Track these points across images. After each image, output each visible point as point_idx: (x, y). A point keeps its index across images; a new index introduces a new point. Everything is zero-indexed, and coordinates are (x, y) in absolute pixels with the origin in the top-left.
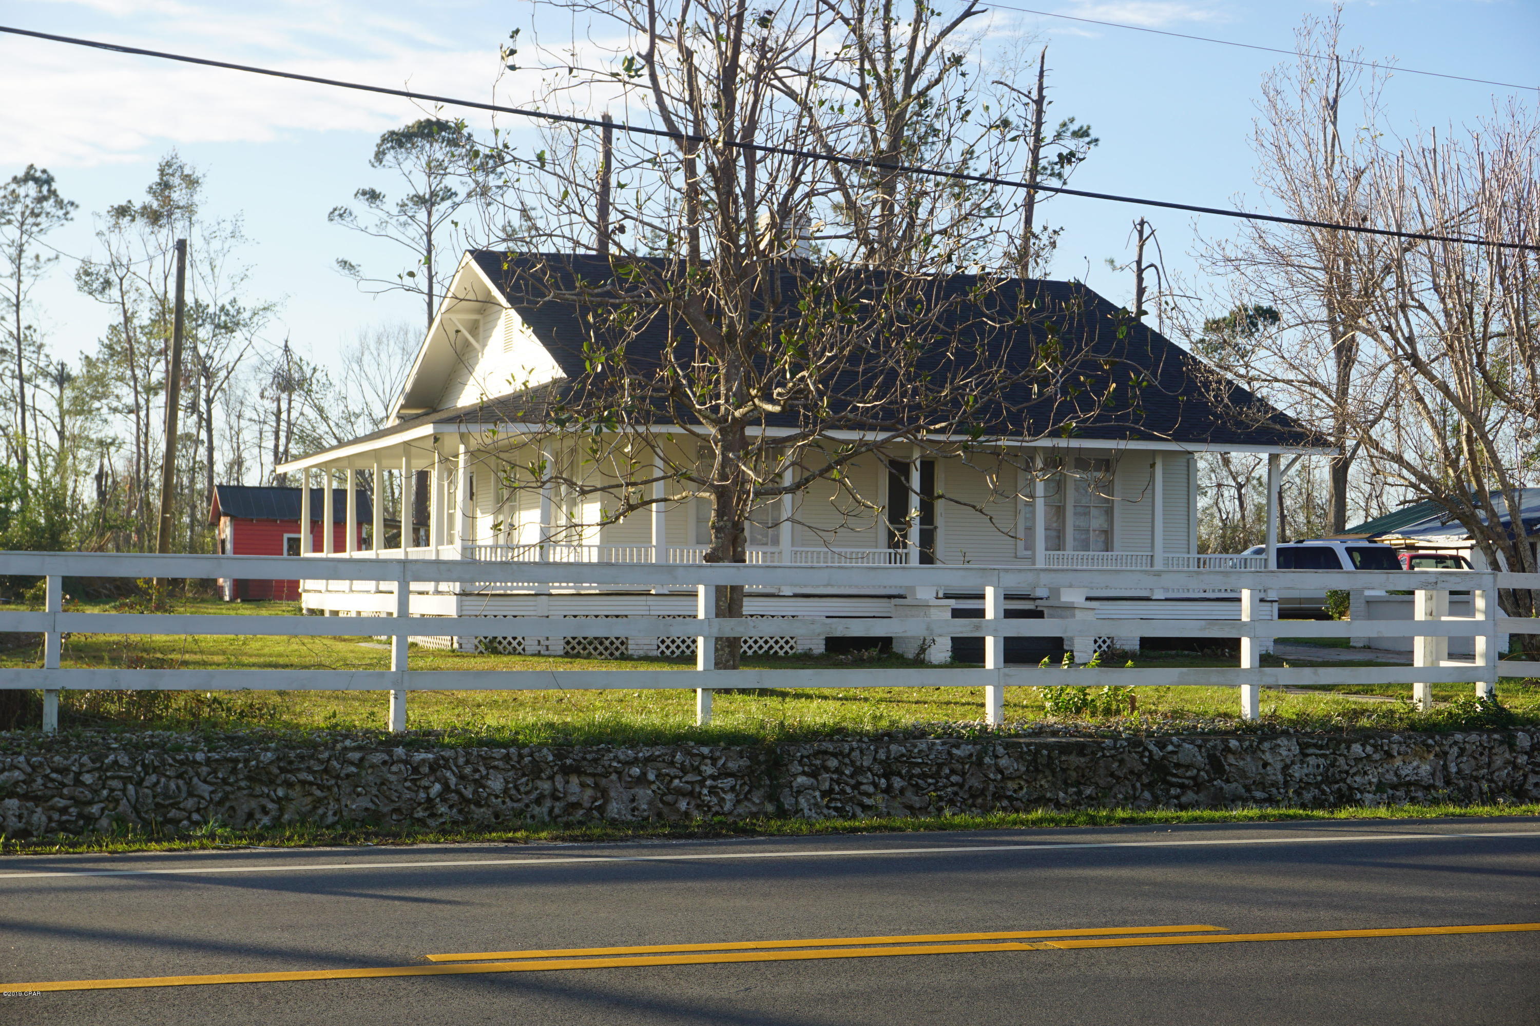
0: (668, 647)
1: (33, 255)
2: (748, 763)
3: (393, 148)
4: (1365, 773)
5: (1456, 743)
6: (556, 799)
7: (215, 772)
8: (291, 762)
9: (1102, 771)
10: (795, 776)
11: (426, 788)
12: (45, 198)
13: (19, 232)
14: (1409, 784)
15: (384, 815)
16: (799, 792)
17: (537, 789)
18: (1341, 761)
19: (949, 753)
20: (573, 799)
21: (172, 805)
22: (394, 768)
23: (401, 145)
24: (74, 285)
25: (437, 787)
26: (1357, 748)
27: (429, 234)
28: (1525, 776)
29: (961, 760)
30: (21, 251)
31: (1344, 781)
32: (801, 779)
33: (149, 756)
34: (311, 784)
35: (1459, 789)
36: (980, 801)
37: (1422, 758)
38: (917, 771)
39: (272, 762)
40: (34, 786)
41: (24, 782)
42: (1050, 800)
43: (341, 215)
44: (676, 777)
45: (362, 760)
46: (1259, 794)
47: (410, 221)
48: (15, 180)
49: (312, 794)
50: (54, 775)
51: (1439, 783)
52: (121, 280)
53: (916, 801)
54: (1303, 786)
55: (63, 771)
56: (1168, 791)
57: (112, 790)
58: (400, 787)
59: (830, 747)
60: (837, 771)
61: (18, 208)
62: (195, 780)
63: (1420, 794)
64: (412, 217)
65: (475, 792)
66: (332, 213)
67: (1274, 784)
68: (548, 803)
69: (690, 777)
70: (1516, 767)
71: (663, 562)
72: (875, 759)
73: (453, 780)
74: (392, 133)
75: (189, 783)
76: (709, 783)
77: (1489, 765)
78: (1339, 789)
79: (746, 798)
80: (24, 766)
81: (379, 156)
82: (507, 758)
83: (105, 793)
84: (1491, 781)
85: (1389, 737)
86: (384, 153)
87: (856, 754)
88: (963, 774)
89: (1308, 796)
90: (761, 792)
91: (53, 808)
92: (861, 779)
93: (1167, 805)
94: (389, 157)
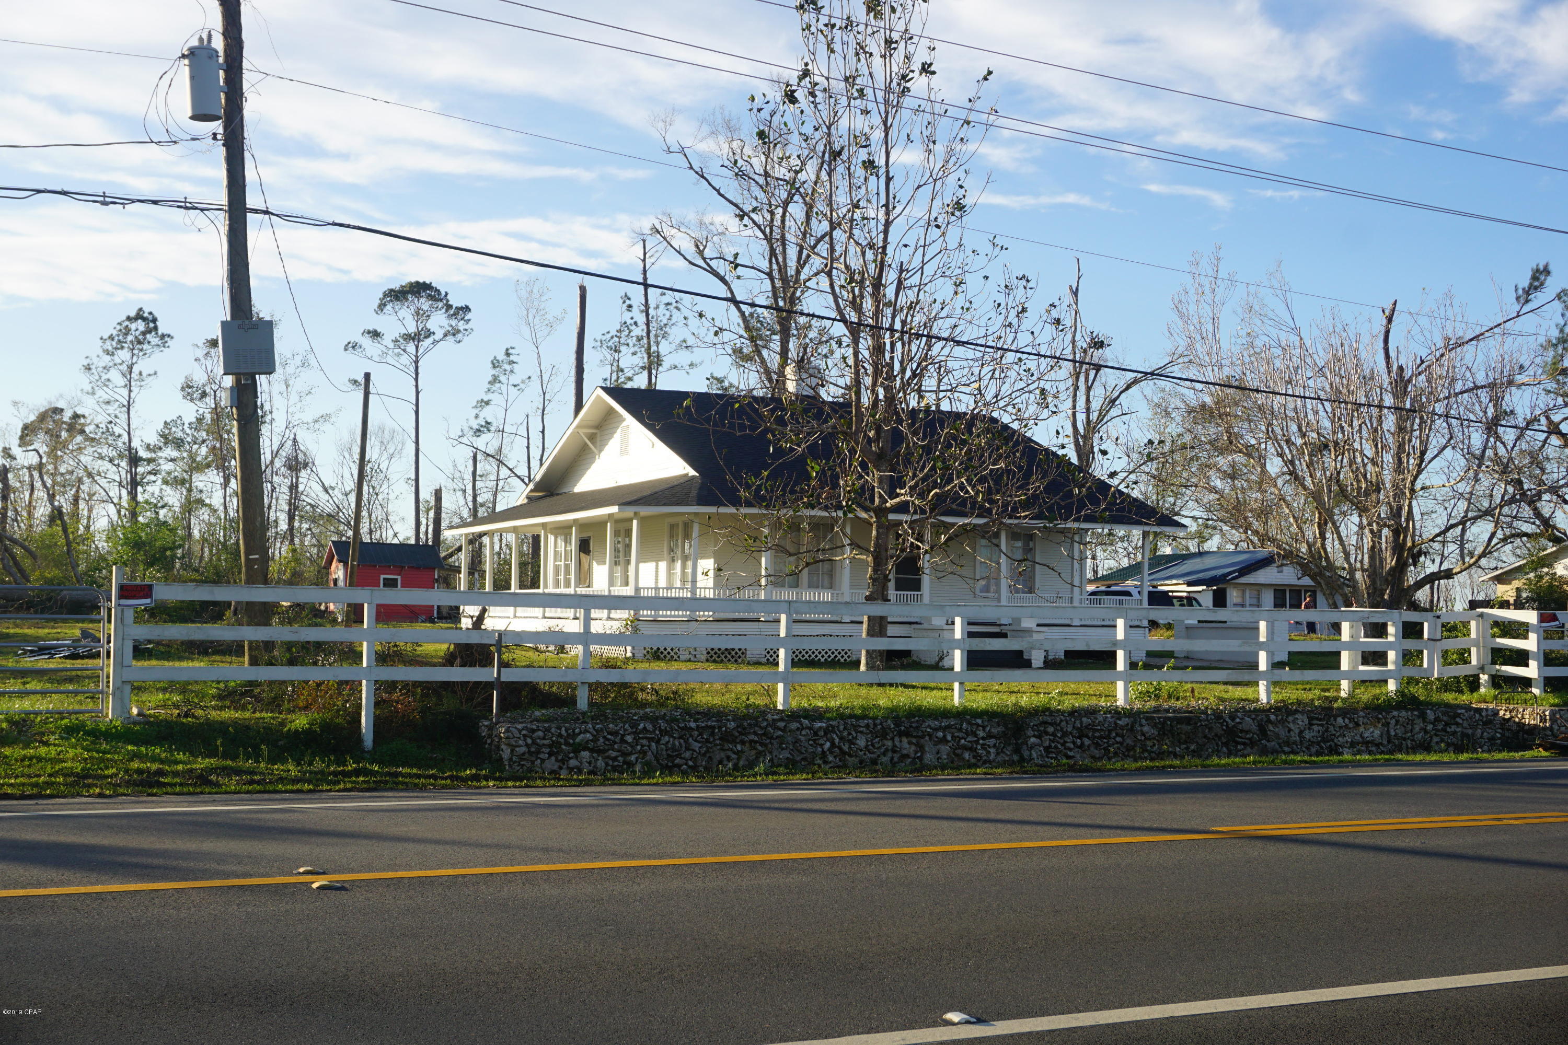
0: (771, 656)
1: (137, 372)
2: (1004, 729)
3: (391, 301)
4: (1345, 736)
5: (1394, 717)
6: (894, 751)
7: (701, 734)
8: (744, 729)
9: (1200, 735)
10: (1030, 737)
11: (822, 745)
12: (150, 332)
13: (130, 354)
14: (1368, 742)
15: (797, 762)
16: (1032, 748)
17: (884, 745)
18: (1331, 728)
19: (1116, 723)
20: (905, 752)
21: (677, 756)
22: (804, 732)
23: (397, 299)
24: (180, 395)
25: (828, 744)
26: (1340, 720)
27: (416, 362)
28: (1431, 737)
29: (1122, 728)
30: (130, 368)
31: (1333, 740)
32: (1033, 740)
33: (663, 725)
34: (756, 742)
35: (1395, 745)
36: (1132, 753)
37: (1375, 726)
38: (1097, 734)
39: (734, 729)
40: (599, 743)
41: (592, 741)
42: (1171, 752)
43: (353, 347)
44: (963, 738)
45: (785, 727)
46: (1286, 749)
47: (402, 352)
48: (129, 319)
49: (756, 749)
50: (609, 737)
51: (1385, 742)
52: (215, 392)
53: (1097, 753)
54: (1312, 743)
55: (615, 733)
56: (1236, 747)
57: (643, 746)
58: (806, 744)
59: (1049, 720)
60: (1054, 734)
61: (130, 338)
62: (691, 740)
63: (1374, 749)
64: (404, 350)
65: (850, 748)
66: (347, 345)
67: (1295, 743)
68: (890, 754)
69: (970, 739)
70: (1426, 732)
71: (769, 598)
72: (1074, 727)
73: (837, 740)
74: (391, 290)
75: (686, 742)
76: (981, 742)
77: (1411, 731)
78: (1330, 746)
79: (1002, 752)
80: (592, 730)
81: (382, 307)
82: (867, 726)
83: (639, 747)
84: (1413, 740)
85: (1357, 714)
86: (385, 305)
87: (1063, 724)
88: (1122, 736)
89: (1313, 750)
90: (1010, 748)
91: (608, 757)
92: (1067, 739)
93: (1236, 756)
94: (389, 307)
